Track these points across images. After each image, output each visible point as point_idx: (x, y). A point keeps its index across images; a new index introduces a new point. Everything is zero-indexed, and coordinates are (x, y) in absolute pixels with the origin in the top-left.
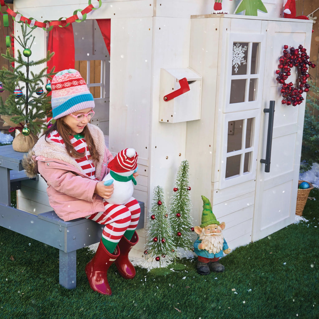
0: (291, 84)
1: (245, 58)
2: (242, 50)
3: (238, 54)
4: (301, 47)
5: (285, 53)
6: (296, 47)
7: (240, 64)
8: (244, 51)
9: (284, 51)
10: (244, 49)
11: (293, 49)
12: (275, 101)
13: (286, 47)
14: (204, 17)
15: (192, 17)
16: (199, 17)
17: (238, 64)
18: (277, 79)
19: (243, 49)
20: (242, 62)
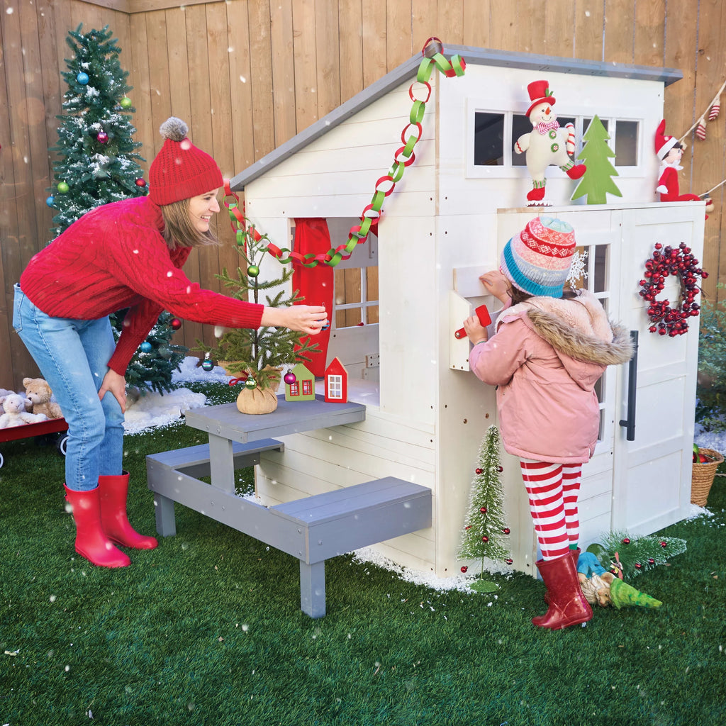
0: (666, 303)
1: (586, 269)
2: (580, 257)
3: (575, 264)
4: (682, 246)
5: (656, 255)
6: (676, 246)
7: (578, 278)
8: (583, 259)
9: (655, 252)
10: (584, 256)
11: (669, 249)
12: (637, 332)
13: (658, 246)
14: (515, 211)
15: (500, 211)
16: (510, 212)
17: (575, 278)
18: (641, 293)
19: (582, 255)
20: (582, 274)
